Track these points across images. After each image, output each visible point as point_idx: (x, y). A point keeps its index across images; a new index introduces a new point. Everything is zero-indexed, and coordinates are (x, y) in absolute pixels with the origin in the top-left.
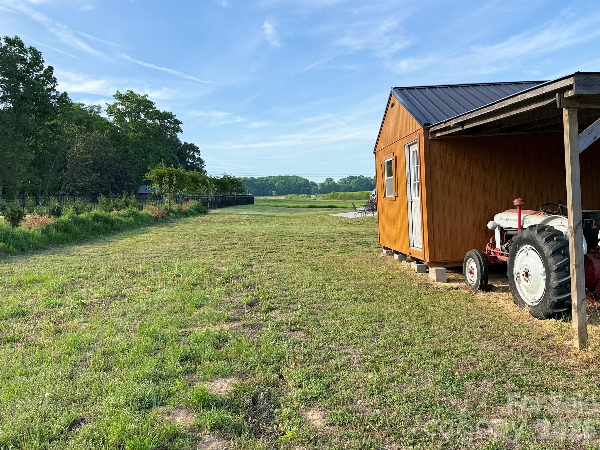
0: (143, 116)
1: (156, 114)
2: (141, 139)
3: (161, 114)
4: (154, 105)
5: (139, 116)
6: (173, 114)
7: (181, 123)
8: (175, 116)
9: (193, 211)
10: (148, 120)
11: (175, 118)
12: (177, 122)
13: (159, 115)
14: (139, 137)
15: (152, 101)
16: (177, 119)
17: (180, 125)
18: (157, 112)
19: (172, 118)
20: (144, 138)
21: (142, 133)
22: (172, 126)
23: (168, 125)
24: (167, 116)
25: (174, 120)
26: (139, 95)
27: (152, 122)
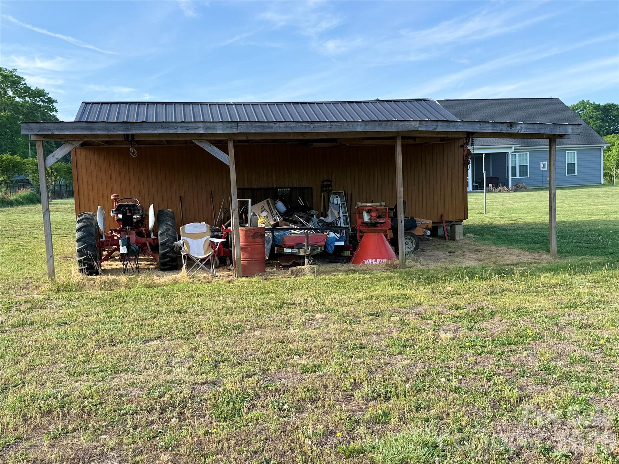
0: (10, 93)
1: (26, 91)
2: (7, 119)
3: (32, 91)
4: (24, 80)
5: (5, 93)
6: (45, 92)
7: (54, 101)
8: (48, 93)
9: (21, 200)
10: (17, 98)
11: (49, 96)
12: (51, 101)
13: (29, 92)
14: (5, 117)
15: (21, 76)
16: (50, 98)
17: (54, 104)
18: (27, 89)
19: (44, 96)
20: (11, 118)
21: (8, 112)
22: (46, 105)
23: (40, 103)
24: (40, 94)
25: (48, 99)
26: (7, 70)
27: (22, 100)
